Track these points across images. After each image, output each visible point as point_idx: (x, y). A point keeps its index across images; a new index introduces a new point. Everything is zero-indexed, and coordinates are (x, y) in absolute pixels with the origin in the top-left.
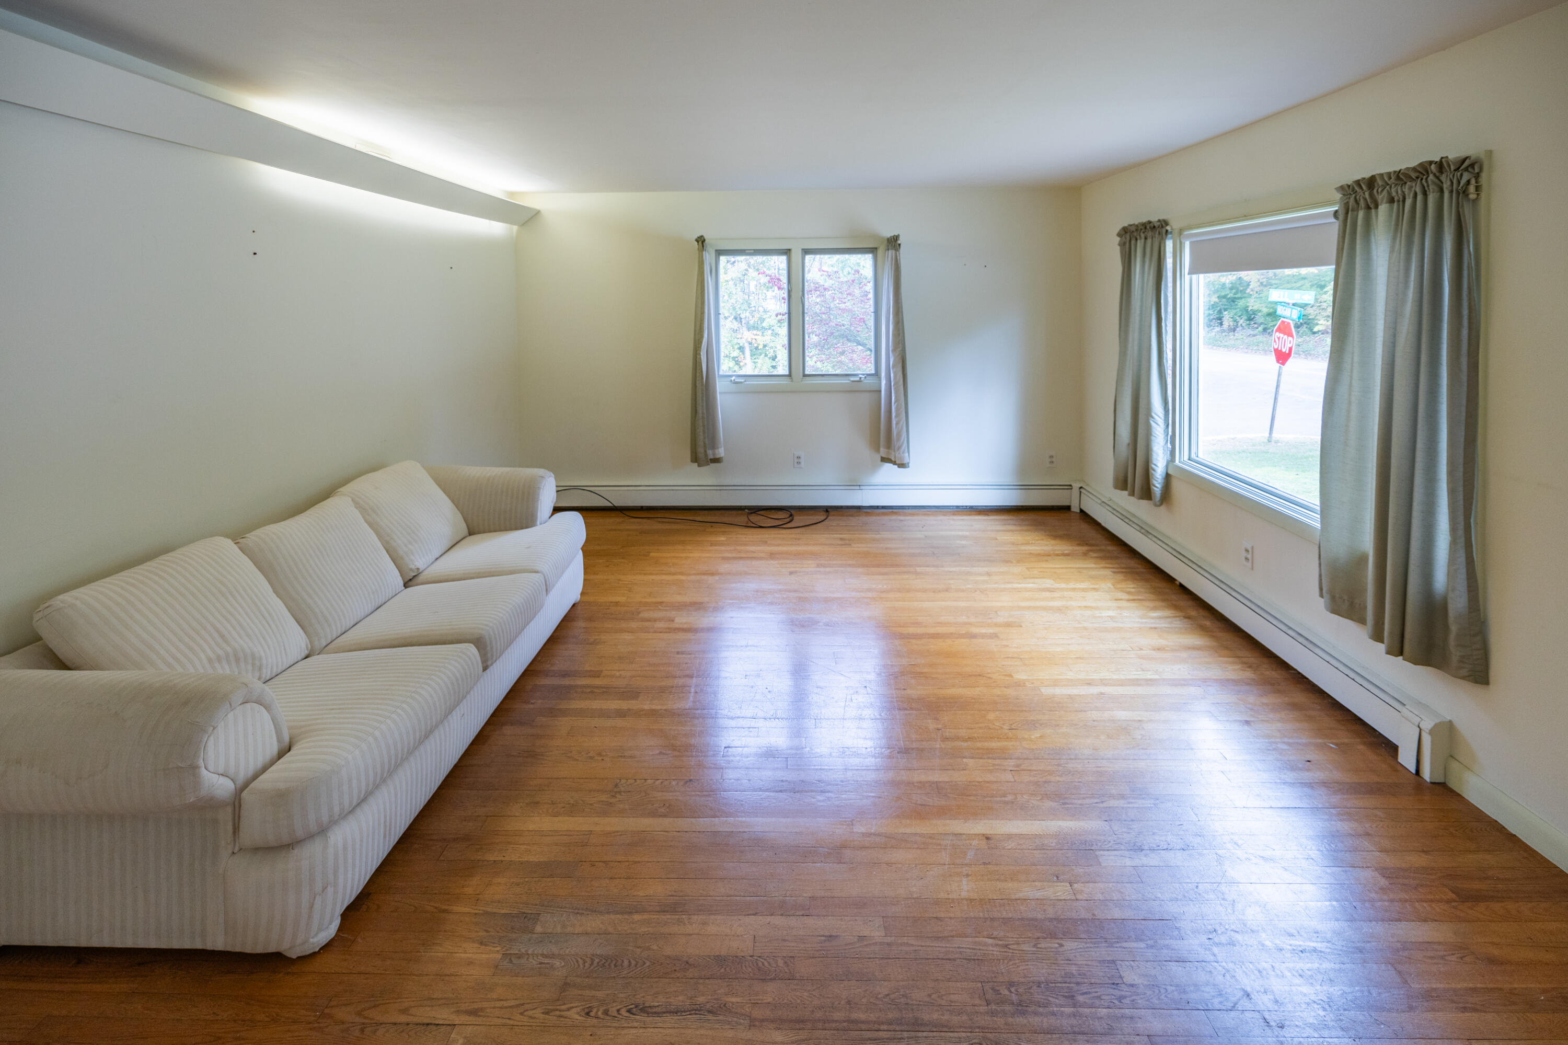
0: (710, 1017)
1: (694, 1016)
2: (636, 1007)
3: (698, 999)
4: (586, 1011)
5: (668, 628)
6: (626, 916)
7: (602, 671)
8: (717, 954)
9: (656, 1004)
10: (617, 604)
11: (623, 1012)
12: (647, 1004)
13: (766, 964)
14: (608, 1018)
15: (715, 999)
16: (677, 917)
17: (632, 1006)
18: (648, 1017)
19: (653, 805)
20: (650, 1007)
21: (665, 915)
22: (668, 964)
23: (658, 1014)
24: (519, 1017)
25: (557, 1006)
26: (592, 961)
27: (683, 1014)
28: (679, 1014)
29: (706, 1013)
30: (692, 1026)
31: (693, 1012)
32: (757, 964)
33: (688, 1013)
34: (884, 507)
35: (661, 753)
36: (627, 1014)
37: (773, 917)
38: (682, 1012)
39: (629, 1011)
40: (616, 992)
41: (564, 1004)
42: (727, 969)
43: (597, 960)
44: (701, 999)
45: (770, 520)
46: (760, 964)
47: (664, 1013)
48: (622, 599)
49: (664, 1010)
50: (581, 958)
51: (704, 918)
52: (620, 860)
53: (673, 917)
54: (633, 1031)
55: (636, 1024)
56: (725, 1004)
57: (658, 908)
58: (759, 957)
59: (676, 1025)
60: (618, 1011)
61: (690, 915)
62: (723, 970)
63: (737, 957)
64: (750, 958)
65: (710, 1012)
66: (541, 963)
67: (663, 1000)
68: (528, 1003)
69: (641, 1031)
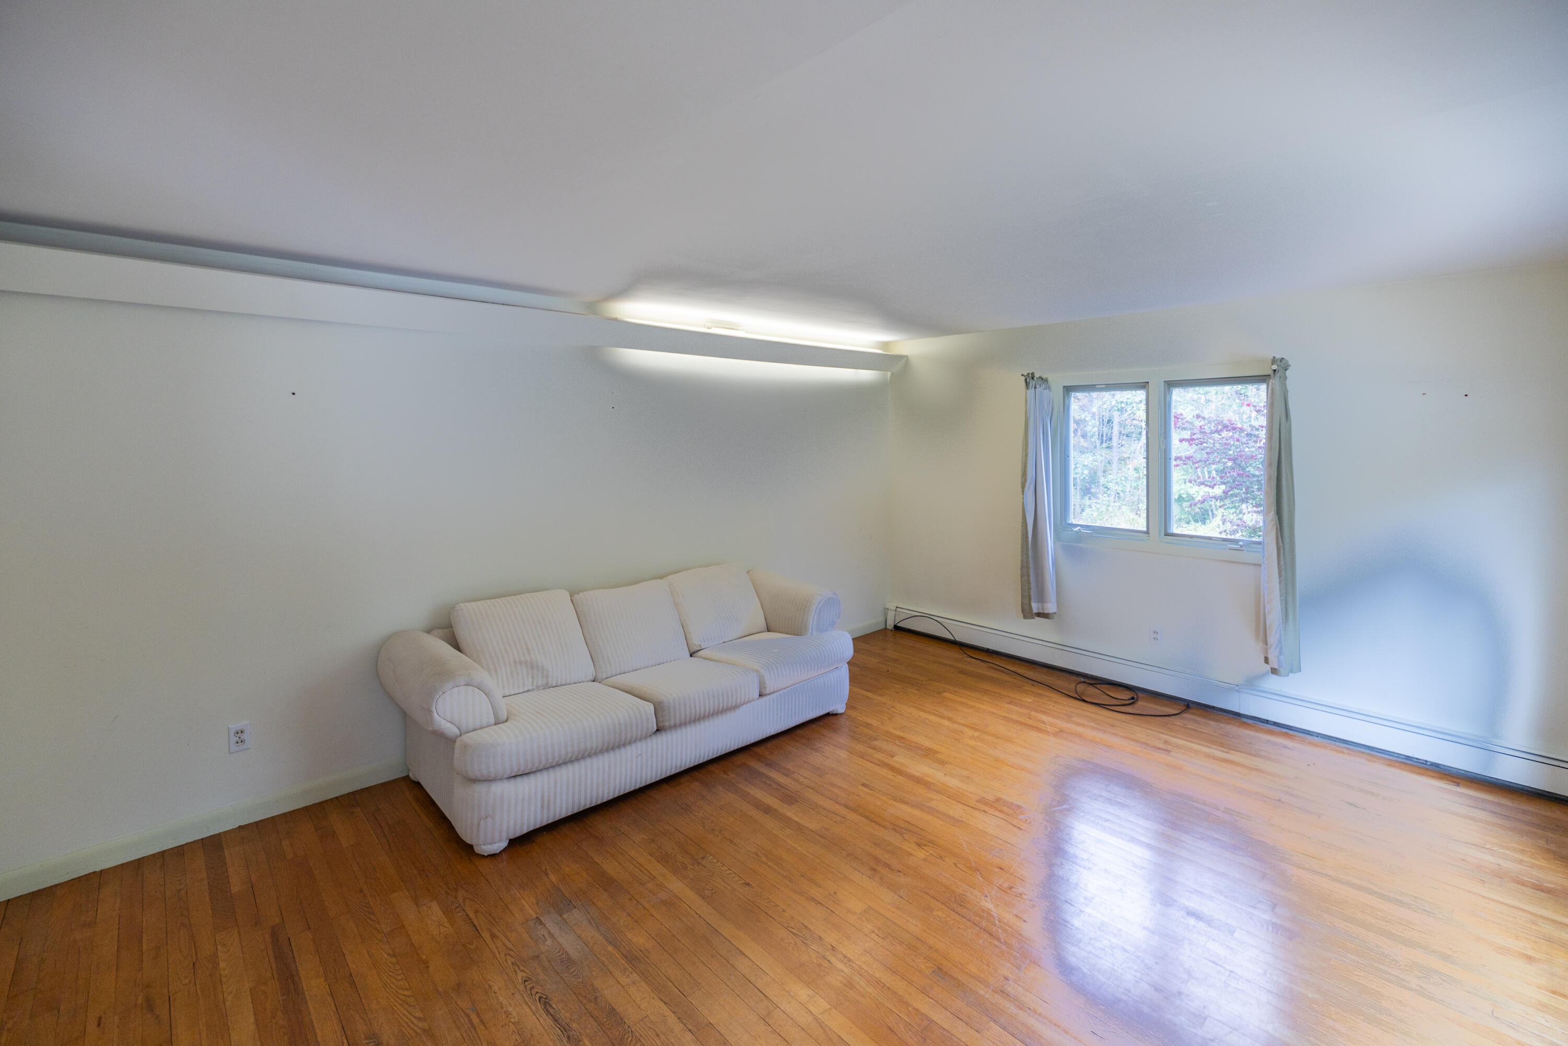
0: (565, 1040)
1: (559, 1031)
2: (545, 999)
3: (574, 1024)
4: (527, 979)
5: (882, 761)
6: (606, 943)
7: (794, 773)
8: (616, 1008)
9: (554, 1006)
10: (868, 726)
11: (538, 996)
12: (551, 1003)
13: (630, 1039)
14: (529, 992)
15: (580, 1032)
16: (627, 966)
17: (544, 997)
18: (543, 1010)
19: (706, 885)
20: (550, 1005)
21: (623, 959)
22: (588, 990)
23: (548, 1012)
24: (503, 955)
25: (521, 964)
26: (562, 954)
27: (557, 1025)
28: (555, 1023)
29: (566, 1036)
30: (551, 1036)
31: (562, 1028)
32: (624, 1035)
33: (559, 1026)
34: (1276, 724)
35: (756, 854)
36: (537, 999)
37: (673, 1014)
38: (558, 1023)
39: (540, 998)
40: (549, 982)
41: (524, 967)
42: (608, 1022)
43: (564, 956)
44: (574, 1025)
45: (1105, 697)
46: (626, 1036)
47: (551, 1015)
48: (875, 723)
49: (553, 1013)
50: (560, 949)
51: (638, 979)
52: (646, 907)
53: (626, 964)
54: (528, 1010)
55: (533, 1008)
56: (580, 1041)
57: (625, 953)
58: (632, 1031)
59: (546, 1028)
60: (537, 993)
61: (634, 971)
62: (605, 1020)
63: (622, 1019)
64: (627, 1027)
65: (568, 1037)
66: (543, 936)
67: (560, 1007)
68: (514, 952)
69: (531, 1014)
